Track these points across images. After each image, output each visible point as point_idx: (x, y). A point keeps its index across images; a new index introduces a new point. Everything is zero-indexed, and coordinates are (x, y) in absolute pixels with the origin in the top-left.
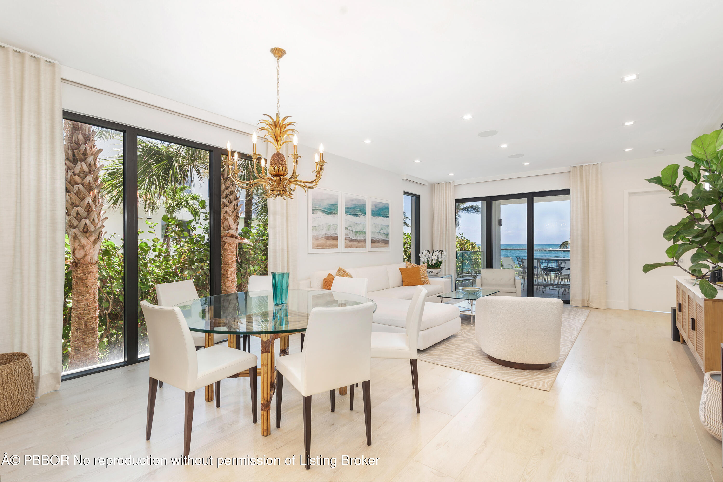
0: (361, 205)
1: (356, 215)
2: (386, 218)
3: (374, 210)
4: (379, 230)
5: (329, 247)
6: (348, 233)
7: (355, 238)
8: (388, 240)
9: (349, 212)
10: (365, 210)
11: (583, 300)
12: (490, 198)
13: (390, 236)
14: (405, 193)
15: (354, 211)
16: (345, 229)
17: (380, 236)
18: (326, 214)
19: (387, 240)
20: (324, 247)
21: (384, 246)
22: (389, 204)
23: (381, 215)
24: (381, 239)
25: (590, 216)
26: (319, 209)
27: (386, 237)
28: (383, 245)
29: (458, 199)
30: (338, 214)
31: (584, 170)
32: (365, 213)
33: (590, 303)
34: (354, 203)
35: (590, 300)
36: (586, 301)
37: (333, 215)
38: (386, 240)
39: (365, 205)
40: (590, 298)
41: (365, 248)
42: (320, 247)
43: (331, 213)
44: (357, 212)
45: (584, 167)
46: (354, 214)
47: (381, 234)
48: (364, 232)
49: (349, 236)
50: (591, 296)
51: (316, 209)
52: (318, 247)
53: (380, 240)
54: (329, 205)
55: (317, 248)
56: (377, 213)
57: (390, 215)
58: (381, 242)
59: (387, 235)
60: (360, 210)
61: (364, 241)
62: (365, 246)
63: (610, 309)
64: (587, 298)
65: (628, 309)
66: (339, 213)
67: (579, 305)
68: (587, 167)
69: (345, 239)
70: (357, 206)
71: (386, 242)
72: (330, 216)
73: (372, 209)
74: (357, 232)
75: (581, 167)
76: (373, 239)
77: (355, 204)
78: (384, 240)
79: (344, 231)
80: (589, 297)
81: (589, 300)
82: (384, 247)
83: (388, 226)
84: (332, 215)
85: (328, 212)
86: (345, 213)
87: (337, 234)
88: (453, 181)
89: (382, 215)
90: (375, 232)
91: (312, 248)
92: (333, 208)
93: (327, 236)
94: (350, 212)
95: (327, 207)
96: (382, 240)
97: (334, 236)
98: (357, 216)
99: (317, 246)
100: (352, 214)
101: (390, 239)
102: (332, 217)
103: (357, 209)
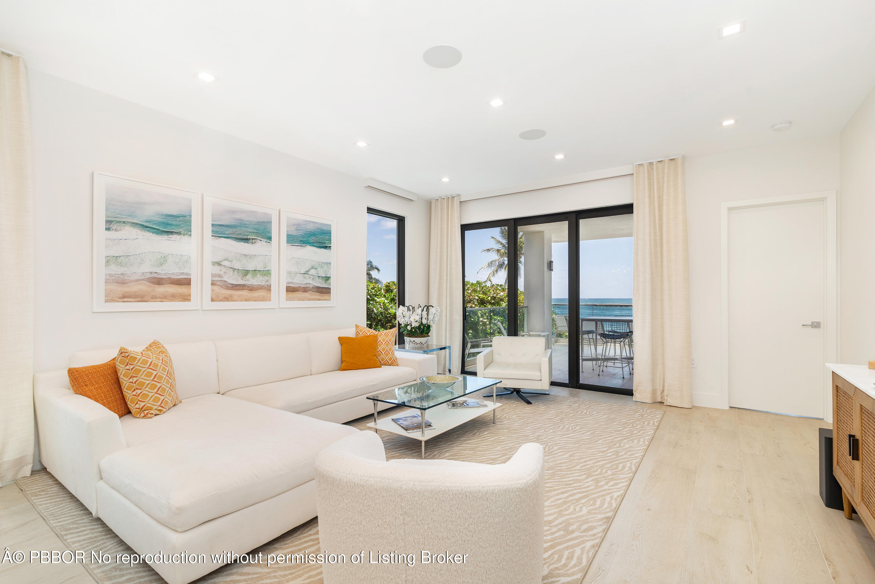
0: (259, 222)
1: (246, 240)
2: (323, 250)
3: (294, 233)
4: (307, 270)
5: (160, 298)
6: (222, 273)
7: (241, 282)
8: (330, 289)
9: (224, 234)
10: (270, 232)
11: (654, 392)
12: (513, 221)
13: (332, 281)
14: (370, 210)
15: (237, 232)
16: (213, 265)
17: (310, 281)
18: (153, 232)
19: (325, 288)
20: (145, 299)
21: (320, 298)
22: (331, 225)
23: (310, 243)
24: (311, 286)
25: (665, 248)
26: (130, 222)
27: (324, 282)
28: (317, 296)
29: (467, 224)
30: (190, 235)
31: (655, 169)
32: (270, 238)
33: (666, 398)
34: (238, 216)
35: (666, 393)
36: (659, 393)
37: (174, 237)
38: (323, 288)
39: (270, 222)
40: (666, 388)
41: (270, 300)
42: (134, 298)
43: (172, 233)
44: (248, 235)
45: (654, 164)
46: (238, 237)
47: (311, 277)
48: (267, 273)
49: (225, 279)
50: (666, 385)
51: (120, 222)
52: (126, 300)
53: (307, 287)
54: (162, 215)
55: (123, 302)
56: (301, 239)
57: (333, 244)
58: (310, 290)
59: (327, 279)
60: (256, 231)
61: (268, 288)
62: (270, 297)
63: (698, 408)
64: (661, 388)
65: (727, 408)
66: (193, 233)
67: (648, 400)
68: (660, 165)
69: (213, 284)
70: (248, 223)
71: (325, 291)
72: (165, 237)
73: (287, 232)
74: (246, 272)
75: (651, 164)
76: (291, 285)
77: (240, 220)
78: (318, 288)
79: (209, 270)
80: (664, 387)
81: (663, 391)
82: (319, 300)
83: (330, 263)
84: (170, 236)
85: (158, 229)
86: (211, 235)
87: (190, 275)
88: (459, 195)
89: (313, 243)
90: (296, 273)
91: (106, 301)
92: (174, 223)
93: (155, 278)
94: (227, 232)
95: (156, 219)
96: (313, 287)
97: (179, 277)
98: (248, 243)
99: (124, 297)
100: (233, 238)
101: (333, 285)
102: (171, 239)
103: (246, 229)
